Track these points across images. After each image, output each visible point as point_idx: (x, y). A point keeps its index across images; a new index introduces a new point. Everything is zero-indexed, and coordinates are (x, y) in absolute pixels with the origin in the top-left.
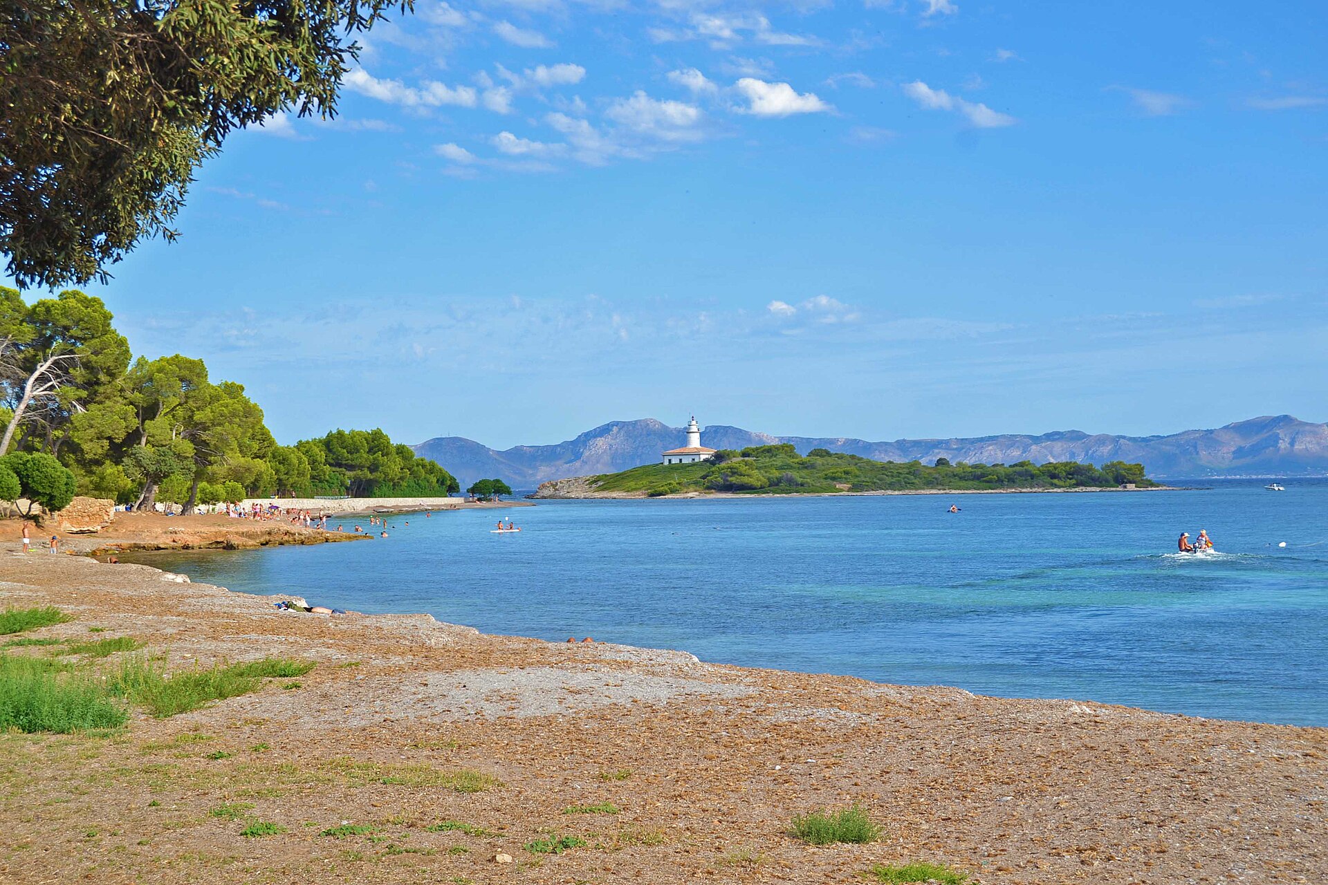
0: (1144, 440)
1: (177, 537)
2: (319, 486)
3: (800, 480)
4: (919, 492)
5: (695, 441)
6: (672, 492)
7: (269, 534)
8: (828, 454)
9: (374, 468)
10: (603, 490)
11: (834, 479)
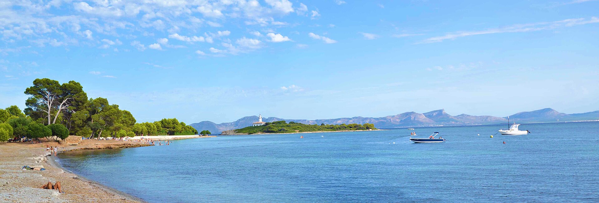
0: (377, 118)
1: (97, 146)
2: (159, 132)
3: (286, 130)
4: (316, 132)
5: (261, 120)
6: (254, 133)
7: (124, 145)
8: (294, 123)
9: (174, 128)
10: (238, 133)
11: (295, 129)
